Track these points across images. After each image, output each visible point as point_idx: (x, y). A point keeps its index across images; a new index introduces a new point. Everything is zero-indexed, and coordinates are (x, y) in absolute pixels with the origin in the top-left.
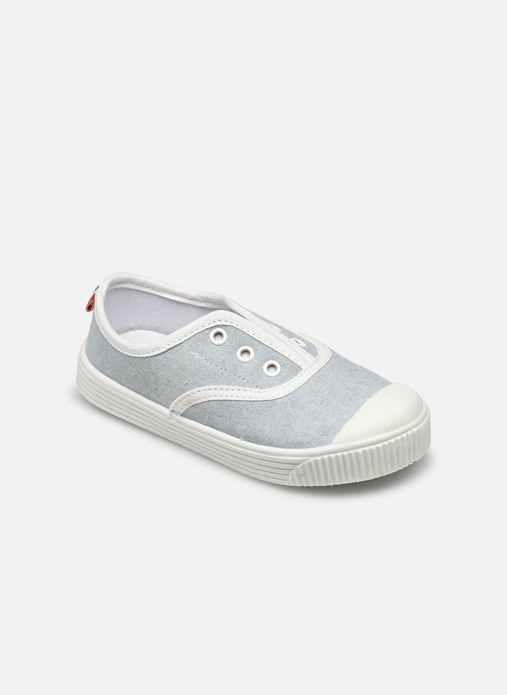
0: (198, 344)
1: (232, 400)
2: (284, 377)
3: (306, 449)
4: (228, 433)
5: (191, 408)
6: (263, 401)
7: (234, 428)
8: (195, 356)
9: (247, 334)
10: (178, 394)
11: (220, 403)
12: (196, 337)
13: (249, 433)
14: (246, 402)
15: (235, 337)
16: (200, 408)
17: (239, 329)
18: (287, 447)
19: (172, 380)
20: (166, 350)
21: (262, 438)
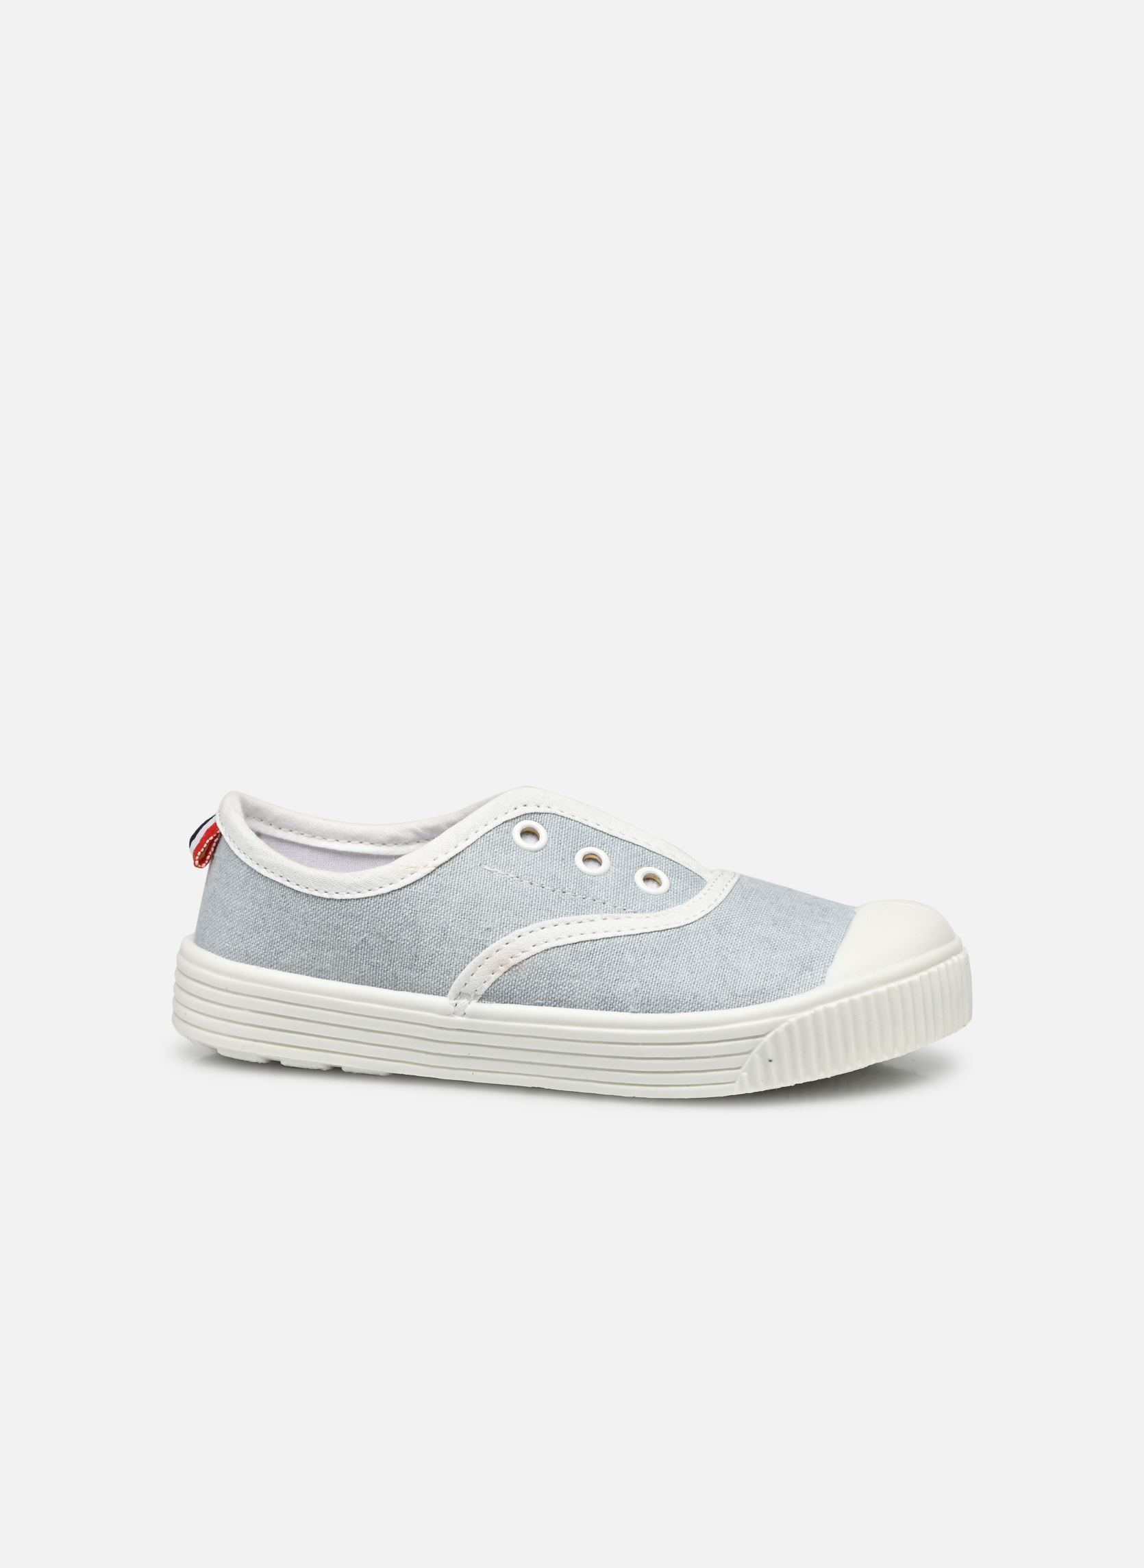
0: (495, 850)
1: (597, 940)
2: (681, 893)
3: (775, 1002)
4: (597, 1007)
5: (506, 974)
6: (661, 931)
7: (611, 994)
8: (495, 873)
9: (585, 825)
10: (471, 954)
11: (571, 949)
12: (488, 839)
13: (647, 995)
14: (625, 939)
15: (563, 833)
16: (528, 970)
17: (567, 818)
18: (736, 1005)
19: (453, 928)
20: (433, 869)
21: (679, 997)
